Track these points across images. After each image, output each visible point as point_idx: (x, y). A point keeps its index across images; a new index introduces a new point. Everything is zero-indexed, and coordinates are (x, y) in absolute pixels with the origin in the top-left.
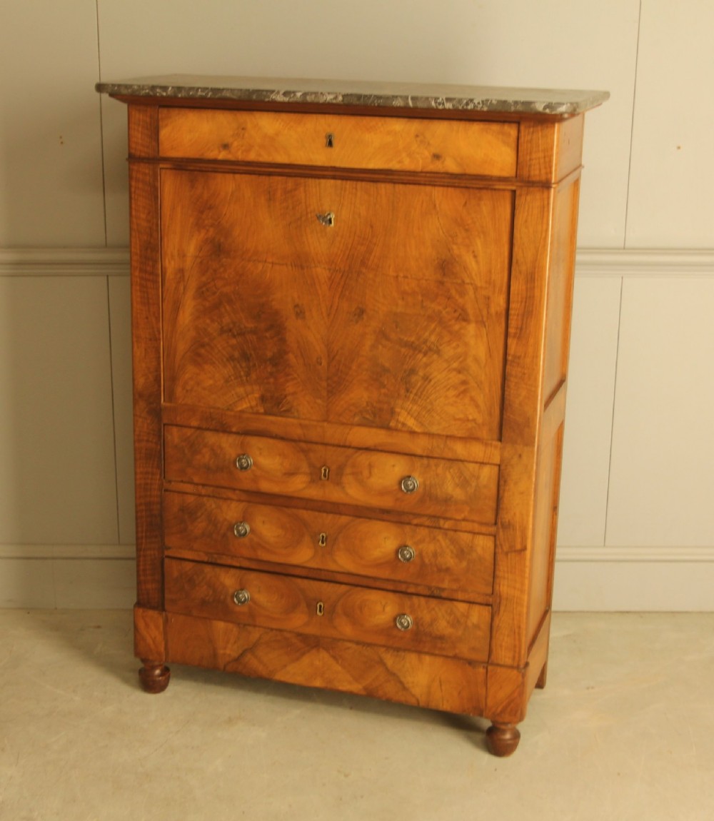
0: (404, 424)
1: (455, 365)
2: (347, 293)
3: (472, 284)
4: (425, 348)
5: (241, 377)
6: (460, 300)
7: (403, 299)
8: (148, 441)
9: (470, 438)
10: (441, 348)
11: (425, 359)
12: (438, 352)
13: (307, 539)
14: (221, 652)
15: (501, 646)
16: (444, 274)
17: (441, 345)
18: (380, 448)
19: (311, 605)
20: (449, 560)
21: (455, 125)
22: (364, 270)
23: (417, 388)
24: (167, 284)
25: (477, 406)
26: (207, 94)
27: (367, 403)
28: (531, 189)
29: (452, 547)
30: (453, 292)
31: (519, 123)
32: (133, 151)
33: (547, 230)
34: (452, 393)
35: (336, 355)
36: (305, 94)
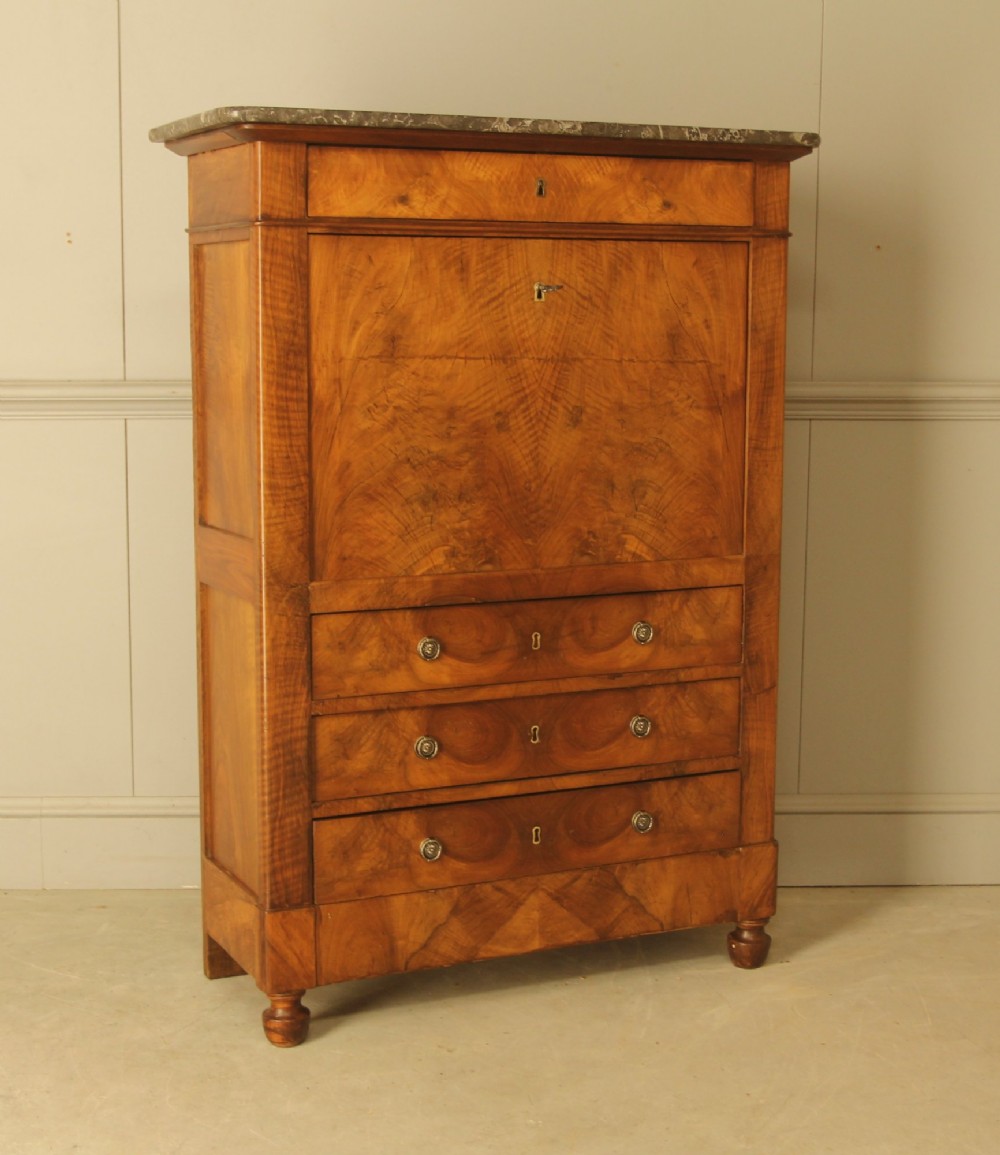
0: (633, 554)
3: (705, 362)
4: (654, 449)
5: (423, 525)
7: (629, 389)
8: (288, 645)
10: (672, 446)
12: (671, 453)
13: (515, 740)
14: (400, 943)
15: (752, 819)
16: (675, 352)
17: (672, 443)
18: (608, 591)
19: (525, 836)
22: (582, 356)
24: (316, 404)
26: (406, 122)
27: (588, 533)
28: (768, 240)
30: (685, 374)
31: (753, 162)
32: (271, 211)
35: (548, 475)
36: (536, 122)
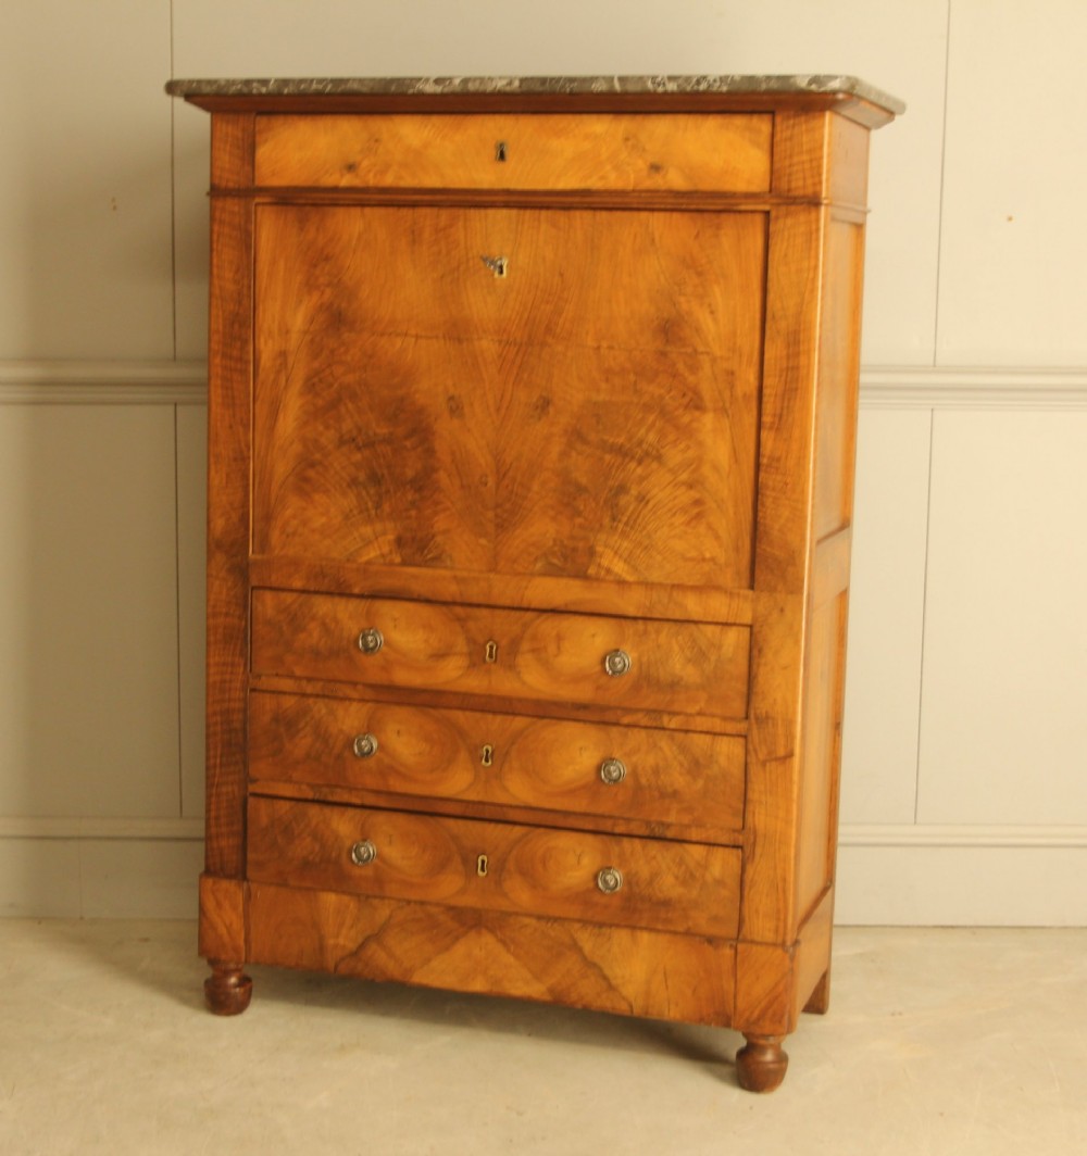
0: (608, 571)
1: (684, 477)
2: (525, 376)
3: (708, 353)
4: (639, 452)
5: (367, 510)
6: (691, 379)
7: (607, 380)
8: (227, 615)
9: (706, 587)
10: (662, 451)
11: (639, 471)
12: (659, 458)
13: (463, 756)
14: (331, 942)
15: (757, 911)
16: (667, 341)
17: (662, 447)
18: (573, 608)
19: (469, 863)
20: (677, 779)
21: (683, 121)
22: (550, 340)
23: (628, 513)
24: (262, 376)
25: (717, 537)
26: (326, 86)
27: (555, 540)
28: (793, 208)
29: (681, 758)
30: (681, 367)
31: (772, 113)
32: (217, 181)
33: (816, 267)
34: (679, 519)
35: (508, 470)
36: (465, 81)
